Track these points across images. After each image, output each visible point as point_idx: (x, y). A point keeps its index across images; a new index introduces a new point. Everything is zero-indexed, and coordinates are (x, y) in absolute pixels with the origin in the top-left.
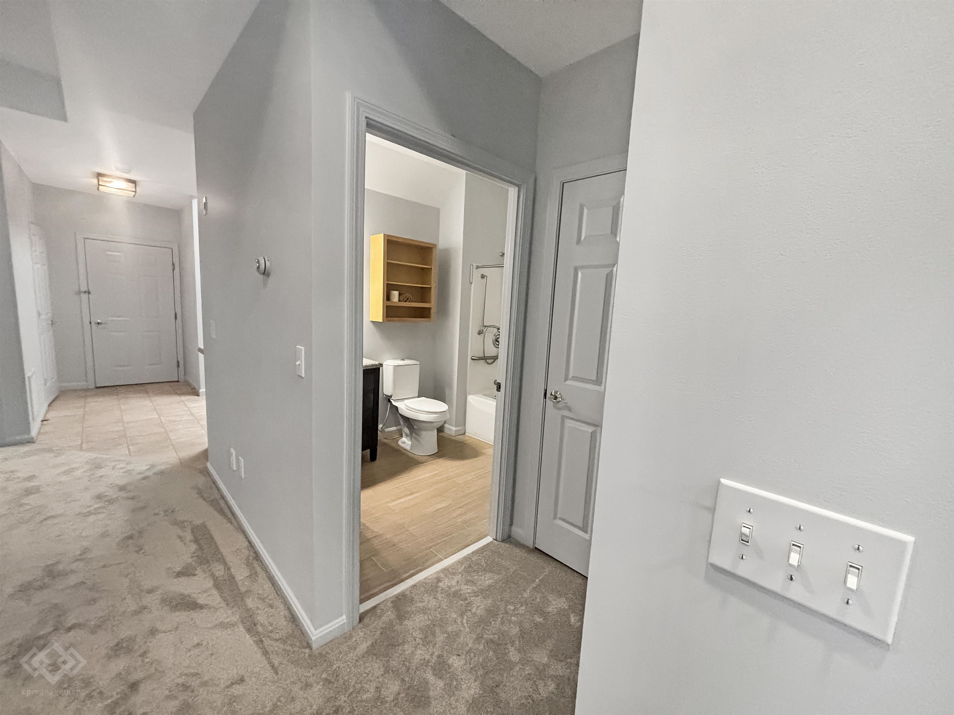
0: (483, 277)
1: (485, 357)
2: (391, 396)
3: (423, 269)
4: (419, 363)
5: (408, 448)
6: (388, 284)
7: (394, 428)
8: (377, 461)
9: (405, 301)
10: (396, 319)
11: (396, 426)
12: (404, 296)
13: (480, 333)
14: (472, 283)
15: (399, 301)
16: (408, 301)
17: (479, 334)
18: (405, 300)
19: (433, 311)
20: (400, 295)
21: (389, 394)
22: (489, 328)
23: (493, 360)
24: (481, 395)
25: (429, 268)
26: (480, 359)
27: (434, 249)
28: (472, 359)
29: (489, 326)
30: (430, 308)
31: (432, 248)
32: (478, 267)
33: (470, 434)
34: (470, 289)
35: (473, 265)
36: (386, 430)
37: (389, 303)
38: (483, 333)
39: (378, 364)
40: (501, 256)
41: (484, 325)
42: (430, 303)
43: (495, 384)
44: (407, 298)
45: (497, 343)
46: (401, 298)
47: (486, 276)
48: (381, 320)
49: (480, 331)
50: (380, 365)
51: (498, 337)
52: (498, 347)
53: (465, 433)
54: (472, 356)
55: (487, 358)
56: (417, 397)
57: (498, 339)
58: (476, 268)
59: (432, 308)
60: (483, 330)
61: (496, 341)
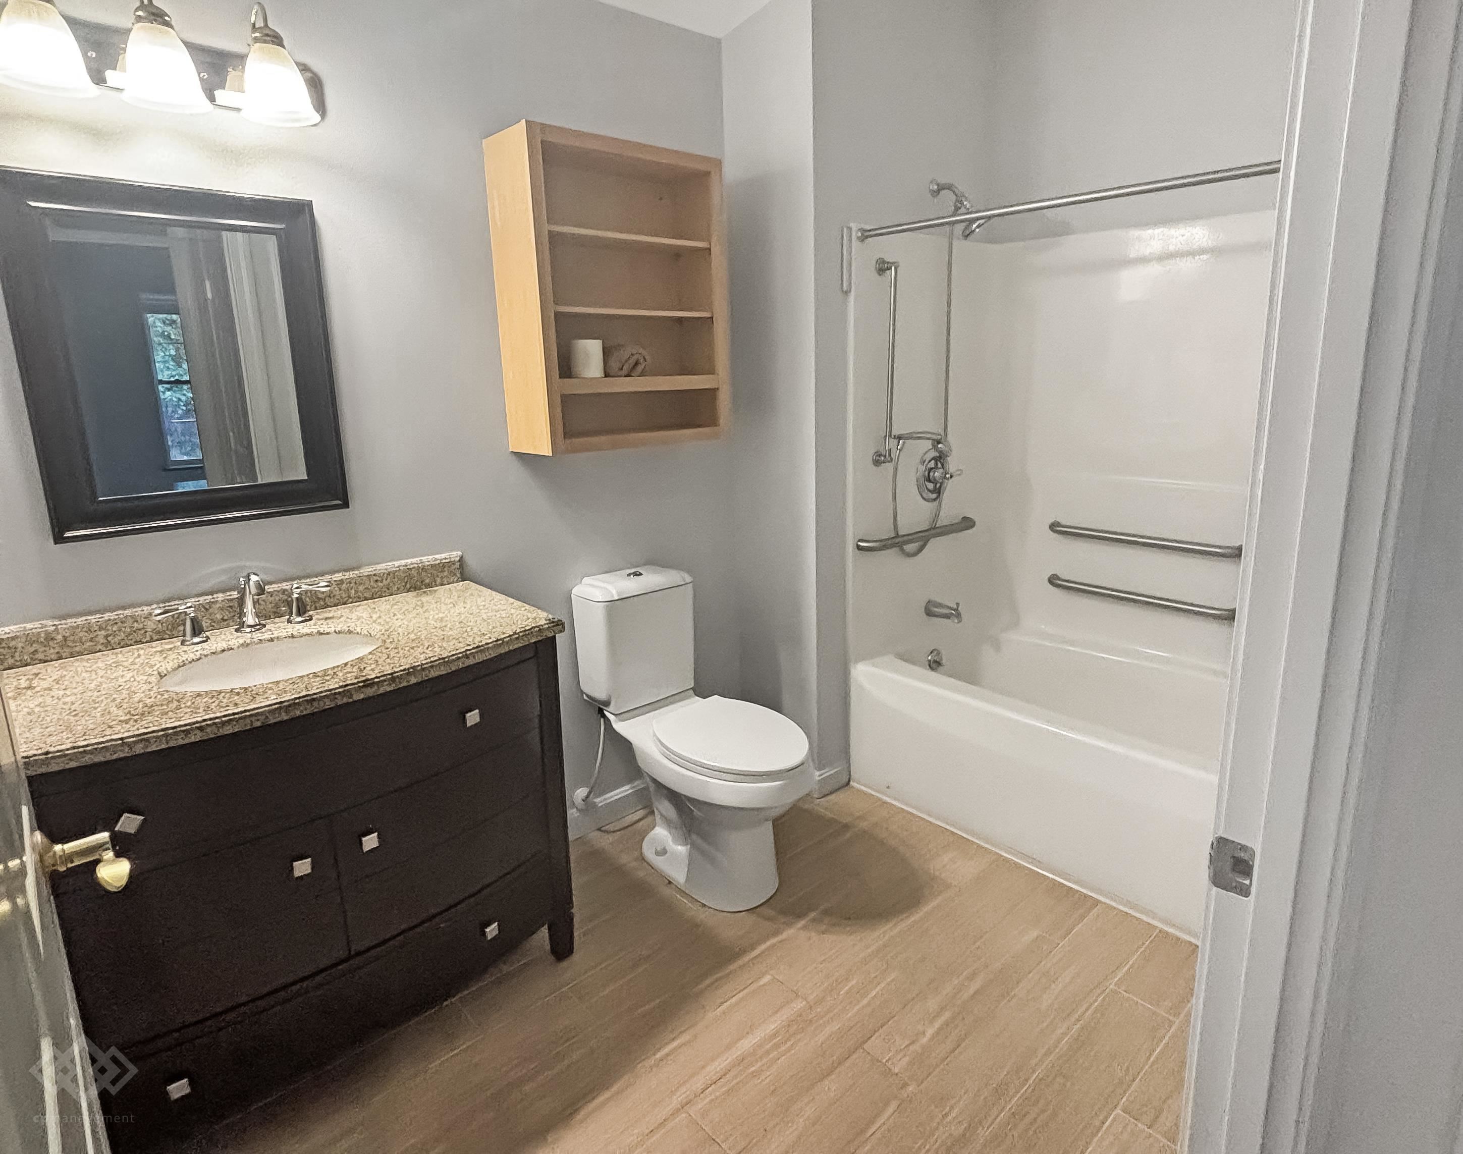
0: (883, 267)
1: (897, 536)
2: (607, 703)
3: (680, 251)
4: (688, 579)
5: (679, 876)
6: (559, 316)
7: (625, 790)
8: (576, 957)
9: (628, 375)
10: (603, 438)
11: (630, 781)
12: (625, 354)
13: (879, 460)
14: (847, 293)
15: (606, 374)
16: (640, 368)
17: (877, 463)
18: (624, 372)
19: (723, 399)
20: (606, 351)
21: (600, 693)
22: (908, 442)
23: (921, 543)
24: (889, 659)
25: (698, 250)
26: (885, 545)
27: (714, 177)
28: (859, 548)
29: (909, 437)
30: (715, 390)
31: (708, 174)
32: (865, 235)
33: (867, 786)
34: (844, 312)
35: (850, 229)
36: (600, 801)
37: (571, 386)
38: (892, 459)
39: (545, 624)
40: (936, 193)
41: (893, 434)
42: (713, 374)
43: (929, 613)
44: (632, 361)
45: (931, 486)
46: (614, 365)
47: (894, 263)
48: (546, 450)
49: (880, 455)
50: (553, 626)
51: (932, 464)
52: (935, 500)
53: (849, 781)
54: (859, 541)
55: (905, 538)
56: (691, 692)
57: (931, 474)
58: (858, 238)
59: (720, 389)
60: (890, 450)
61: (929, 480)
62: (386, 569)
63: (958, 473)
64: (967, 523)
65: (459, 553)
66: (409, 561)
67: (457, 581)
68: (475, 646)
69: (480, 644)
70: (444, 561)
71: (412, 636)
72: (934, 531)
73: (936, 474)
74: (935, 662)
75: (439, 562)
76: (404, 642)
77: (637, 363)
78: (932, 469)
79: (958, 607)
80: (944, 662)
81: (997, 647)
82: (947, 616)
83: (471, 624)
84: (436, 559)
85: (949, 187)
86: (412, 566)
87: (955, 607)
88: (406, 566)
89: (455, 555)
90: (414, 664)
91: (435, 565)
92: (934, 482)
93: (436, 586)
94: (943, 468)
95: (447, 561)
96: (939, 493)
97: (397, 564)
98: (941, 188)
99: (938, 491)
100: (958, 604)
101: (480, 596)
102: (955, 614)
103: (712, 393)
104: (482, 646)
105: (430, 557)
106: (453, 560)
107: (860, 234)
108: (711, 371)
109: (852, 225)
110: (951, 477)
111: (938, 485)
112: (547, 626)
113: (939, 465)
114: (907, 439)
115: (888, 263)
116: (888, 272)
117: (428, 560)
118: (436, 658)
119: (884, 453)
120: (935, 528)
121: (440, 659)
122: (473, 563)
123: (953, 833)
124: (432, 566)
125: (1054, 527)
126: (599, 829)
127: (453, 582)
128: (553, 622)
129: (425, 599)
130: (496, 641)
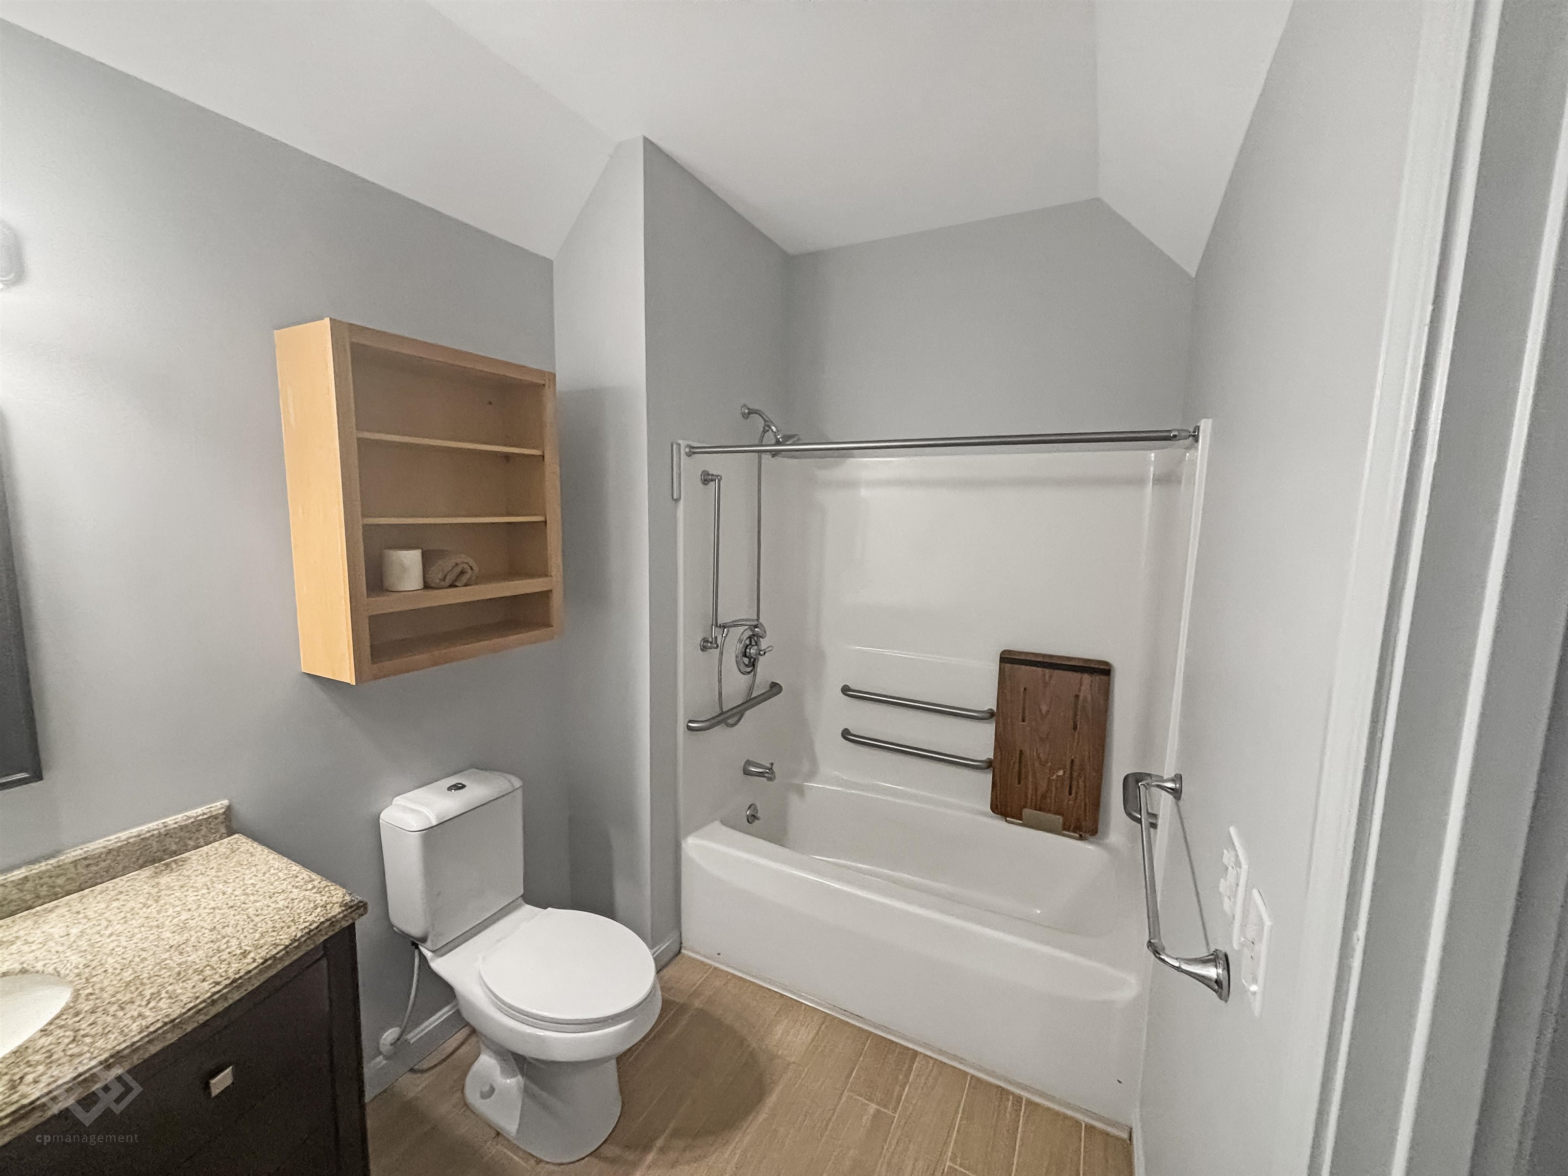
0: (707, 479)
1: (722, 713)
2: (423, 939)
3: (507, 457)
4: (517, 783)
5: (511, 1123)
6: (368, 529)
7: (444, 1013)
9: (452, 586)
12: (448, 564)
13: (706, 645)
14: (677, 500)
15: (427, 586)
16: (464, 579)
17: (704, 649)
18: (448, 581)
19: (557, 600)
20: (427, 560)
21: (414, 929)
22: (731, 629)
23: (739, 715)
24: (715, 826)
25: (532, 456)
26: (712, 723)
27: (548, 392)
28: (689, 728)
29: (733, 624)
30: (549, 591)
31: (540, 385)
32: (692, 452)
33: (698, 953)
34: (675, 517)
35: (679, 445)
36: (413, 1036)
37: (384, 605)
38: (717, 646)
39: (339, 913)
40: (746, 416)
41: (719, 623)
42: (546, 575)
43: (747, 773)
44: (459, 569)
45: (746, 660)
46: (436, 576)
47: (718, 476)
48: (347, 676)
49: (708, 641)
50: (351, 913)
51: (748, 642)
52: (749, 673)
53: (680, 948)
54: (690, 721)
55: (729, 714)
56: (521, 900)
57: (748, 650)
58: (686, 453)
59: (554, 591)
60: (716, 638)
61: (745, 655)
62: (104, 847)
63: (770, 649)
64: (775, 688)
65: (226, 802)
66: (144, 828)
67: (221, 838)
68: (228, 982)
69: (237, 976)
70: (201, 818)
71: (127, 975)
72: (751, 702)
73: (752, 651)
74: (753, 816)
75: (192, 820)
76: (111, 991)
77: (463, 572)
78: (747, 646)
79: (772, 766)
80: (759, 815)
81: (800, 791)
82: (760, 775)
83: (229, 930)
84: (189, 818)
85: (756, 412)
86: (148, 835)
87: (769, 766)
88: (139, 836)
89: (219, 806)
90: (118, 1048)
91: (186, 826)
92: (750, 658)
93: (187, 851)
94: (756, 644)
95: (205, 816)
96: (754, 665)
97: (124, 835)
98: (752, 412)
99: (753, 664)
100: (772, 764)
101: (250, 865)
102: (768, 774)
103: (546, 595)
104: (240, 978)
105: (180, 816)
106: (214, 813)
107: (687, 450)
108: (545, 574)
109: (681, 442)
110: (765, 653)
111: (752, 660)
112: (341, 915)
113: (753, 643)
114: (731, 626)
115: (712, 475)
116: (711, 483)
117: (172, 821)
118: (159, 1025)
119: (710, 640)
120: (750, 700)
121: (165, 1024)
122: (244, 811)
123: (782, 996)
124: (181, 828)
125: (846, 690)
126: (412, 1070)
127: (215, 841)
128: (351, 907)
129: (164, 880)
130: (263, 964)
